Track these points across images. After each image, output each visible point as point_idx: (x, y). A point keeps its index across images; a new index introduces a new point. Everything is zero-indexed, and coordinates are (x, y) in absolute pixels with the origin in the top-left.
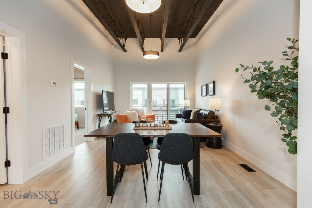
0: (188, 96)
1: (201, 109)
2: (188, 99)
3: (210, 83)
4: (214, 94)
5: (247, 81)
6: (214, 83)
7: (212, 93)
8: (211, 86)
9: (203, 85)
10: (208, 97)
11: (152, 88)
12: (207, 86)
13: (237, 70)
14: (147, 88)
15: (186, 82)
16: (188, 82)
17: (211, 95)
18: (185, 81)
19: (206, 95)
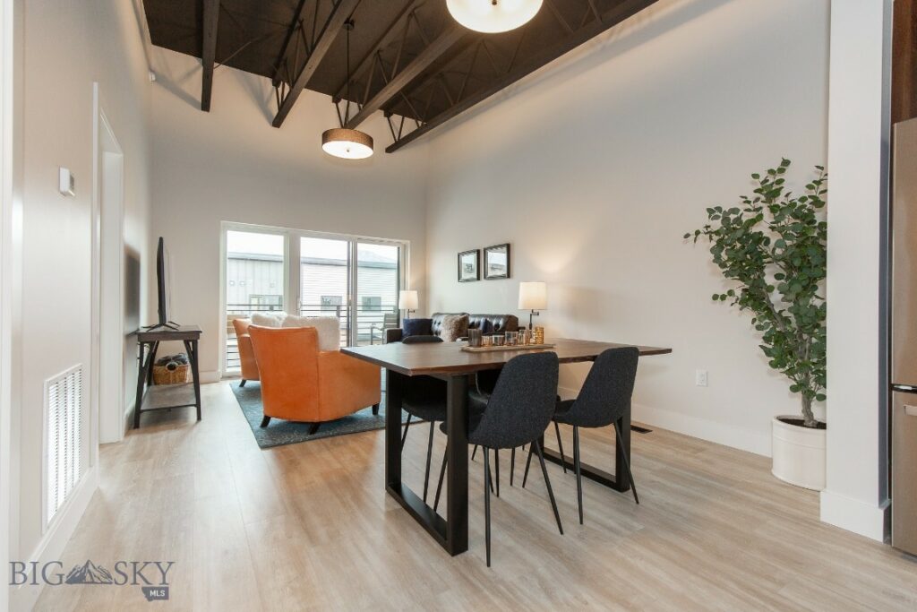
0: (410, 279)
2: (408, 286)
3: (495, 247)
4: (509, 275)
6: (508, 246)
7: (502, 272)
9: (467, 253)
10: (483, 282)
11: (302, 260)
14: (282, 259)
15: (403, 242)
16: (408, 242)
17: (497, 278)
18: (401, 239)
19: (479, 278)
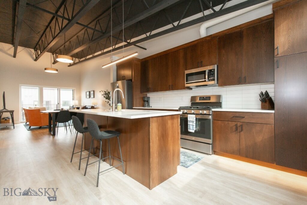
1: (86, 106)
3: (92, 91)
4: (94, 97)
5: (102, 95)
6: (94, 91)
7: (93, 97)
8: (92, 92)
9: (87, 92)
10: (90, 99)
12: (90, 92)
13: (100, 92)
15: (74, 88)
17: (92, 98)
19: (89, 98)
